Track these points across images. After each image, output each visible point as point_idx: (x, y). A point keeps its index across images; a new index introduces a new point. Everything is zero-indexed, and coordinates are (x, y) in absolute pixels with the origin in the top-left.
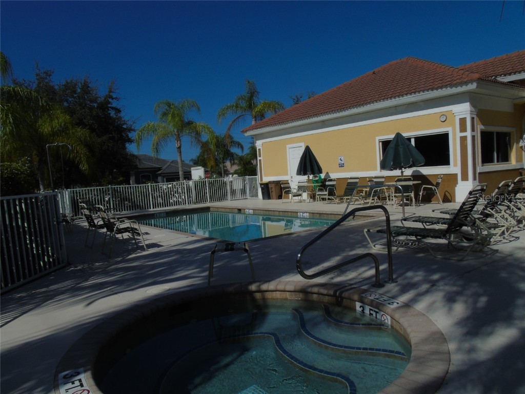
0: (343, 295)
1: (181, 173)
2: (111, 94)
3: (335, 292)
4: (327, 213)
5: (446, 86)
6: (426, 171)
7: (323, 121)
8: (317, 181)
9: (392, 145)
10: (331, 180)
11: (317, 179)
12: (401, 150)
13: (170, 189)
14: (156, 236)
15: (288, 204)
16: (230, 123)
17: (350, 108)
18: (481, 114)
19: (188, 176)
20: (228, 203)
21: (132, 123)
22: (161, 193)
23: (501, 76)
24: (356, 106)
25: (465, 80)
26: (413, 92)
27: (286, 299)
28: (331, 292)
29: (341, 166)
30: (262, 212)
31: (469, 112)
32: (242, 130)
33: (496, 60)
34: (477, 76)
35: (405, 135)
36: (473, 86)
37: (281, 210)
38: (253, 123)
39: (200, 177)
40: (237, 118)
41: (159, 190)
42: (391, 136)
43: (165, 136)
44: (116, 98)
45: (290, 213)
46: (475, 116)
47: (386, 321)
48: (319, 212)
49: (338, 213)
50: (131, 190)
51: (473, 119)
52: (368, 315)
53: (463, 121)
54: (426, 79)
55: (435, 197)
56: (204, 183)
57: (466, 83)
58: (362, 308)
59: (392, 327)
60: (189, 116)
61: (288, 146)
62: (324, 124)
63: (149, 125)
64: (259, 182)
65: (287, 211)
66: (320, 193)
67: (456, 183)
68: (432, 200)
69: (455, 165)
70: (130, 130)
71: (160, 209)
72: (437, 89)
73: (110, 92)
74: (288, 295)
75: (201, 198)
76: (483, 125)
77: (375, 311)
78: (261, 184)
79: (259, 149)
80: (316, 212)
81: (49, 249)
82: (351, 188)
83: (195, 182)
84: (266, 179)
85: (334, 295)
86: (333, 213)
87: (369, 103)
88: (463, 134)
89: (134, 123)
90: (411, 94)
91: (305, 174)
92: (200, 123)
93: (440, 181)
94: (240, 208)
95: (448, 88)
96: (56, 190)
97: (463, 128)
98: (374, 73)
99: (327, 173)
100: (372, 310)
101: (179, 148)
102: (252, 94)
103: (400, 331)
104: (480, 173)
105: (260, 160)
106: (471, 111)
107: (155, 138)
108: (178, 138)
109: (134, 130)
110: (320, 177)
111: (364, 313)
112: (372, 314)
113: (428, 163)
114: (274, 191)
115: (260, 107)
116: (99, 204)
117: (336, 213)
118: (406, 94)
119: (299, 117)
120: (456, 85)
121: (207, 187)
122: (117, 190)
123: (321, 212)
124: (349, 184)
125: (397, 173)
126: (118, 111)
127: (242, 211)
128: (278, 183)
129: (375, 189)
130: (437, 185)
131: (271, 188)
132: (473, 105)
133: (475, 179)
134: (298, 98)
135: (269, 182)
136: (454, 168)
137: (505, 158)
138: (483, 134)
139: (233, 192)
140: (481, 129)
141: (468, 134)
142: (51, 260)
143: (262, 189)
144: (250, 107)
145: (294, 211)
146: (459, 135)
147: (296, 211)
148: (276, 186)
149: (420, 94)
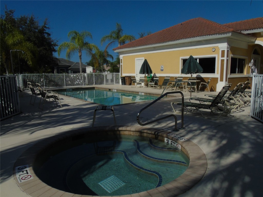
0: (159, 134)
1: (81, 69)
2: (45, 25)
3: (155, 132)
4: (153, 93)
5: (216, 34)
6: (204, 75)
7: (154, 47)
8: (149, 77)
9: (188, 62)
10: (156, 77)
11: (149, 76)
12: (192, 64)
13: (75, 77)
14: (66, 101)
15: (135, 88)
16: (107, 45)
17: (168, 41)
18: (232, 49)
19: (84, 71)
20: (104, 86)
21: (56, 42)
22: (70, 79)
23: (243, 30)
24: (171, 40)
25: (226, 31)
26: (200, 36)
27: (131, 135)
28: (153, 133)
29: (162, 70)
30: (121, 91)
31: (227, 48)
32: (113, 49)
33: (242, 22)
34: (232, 29)
35: (194, 57)
36: (229, 35)
37: (130, 91)
38: (119, 46)
39: (90, 72)
40: (111, 43)
41: (69, 77)
42: (188, 57)
43: (74, 49)
44: (48, 28)
45: (135, 93)
46: (229, 50)
47: (179, 147)
48: (149, 93)
49: (159, 94)
50: (54, 76)
51: (228, 51)
52: (170, 144)
53: (223, 52)
54: (207, 29)
55: (206, 88)
56: (92, 75)
57: (226, 33)
58: (167, 141)
59: (181, 150)
60: (86, 40)
61: (136, 59)
62: (155, 49)
63: (65, 43)
64: (120, 76)
65: (134, 91)
66: (151, 83)
67: (217, 82)
68: (205, 90)
69: (218, 73)
70: (55, 45)
71: (69, 87)
72: (212, 35)
73: (45, 24)
74: (132, 133)
75: (90, 82)
76: (233, 54)
77: (173, 142)
78: (121, 77)
79: (121, 60)
80: (148, 93)
81: (11, 104)
82: (166, 82)
83: (88, 74)
84: (124, 75)
85: (155, 134)
86: (156, 94)
87: (178, 40)
88: (223, 58)
89: (57, 41)
90: (199, 36)
91: (143, 73)
92: (92, 44)
93: (209, 81)
94: (110, 89)
95: (218, 35)
96: (15, 74)
97: (223, 56)
98: (181, 24)
99: (155, 73)
100: (172, 142)
101: (80, 56)
102: (119, 31)
103: (185, 152)
104: (229, 78)
105: (121, 65)
106: (227, 47)
107: (68, 50)
108: (80, 51)
109: (57, 45)
110: (151, 75)
111: (168, 143)
112: (172, 144)
113: (205, 72)
114: (127, 81)
115: (123, 38)
116: (37, 83)
117: (157, 94)
118: (197, 36)
119: (142, 44)
120: (221, 34)
121: (94, 77)
122: (47, 76)
123: (150, 93)
124: (165, 80)
125: (189, 75)
126: (49, 35)
127: (111, 90)
128: (130, 77)
129: (178, 83)
130: (208, 82)
131: (126, 79)
132: (228, 44)
133: (226, 81)
134: (142, 35)
135: (125, 76)
136: (217, 75)
137: (241, 71)
138: (232, 59)
139: (107, 81)
140: (231, 56)
141: (225, 58)
142: (12, 110)
143: (122, 80)
144: (118, 37)
145: (137, 92)
146: (221, 58)
147: (138, 92)
148: (128, 79)
149: (204, 37)
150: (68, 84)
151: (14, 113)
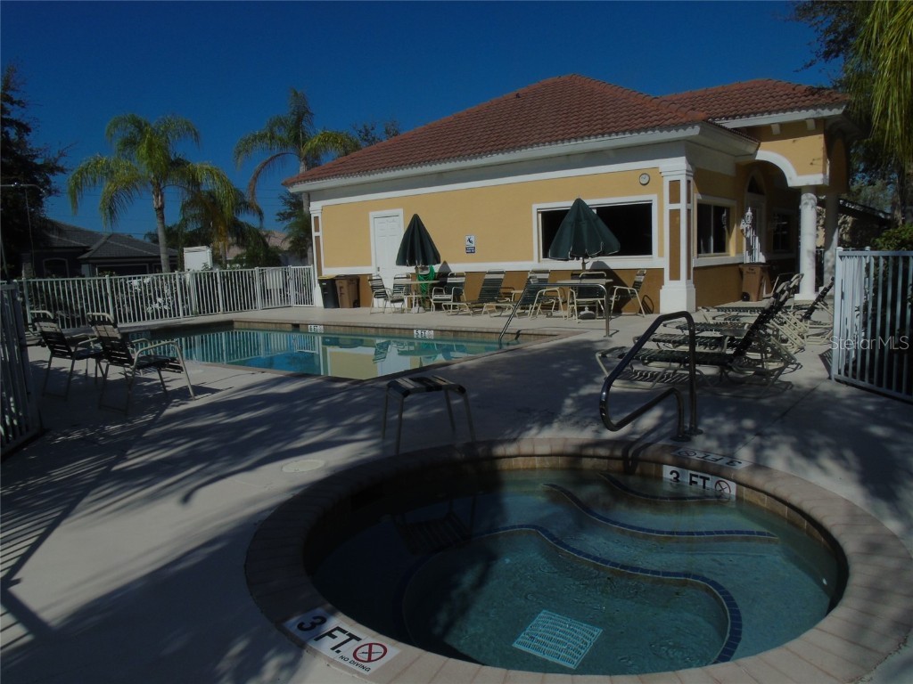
0: (641, 456)
1: (163, 257)
2: (9, 93)
3: (626, 452)
4: (470, 330)
5: (653, 128)
6: (615, 262)
7: (440, 173)
8: (426, 277)
9: (568, 219)
10: (452, 275)
11: (426, 272)
12: (585, 227)
13: (149, 286)
16: (257, 167)
17: (491, 152)
18: (700, 177)
19: (177, 264)
21: (56, 156)
22: (131, 293)
23: (720, 118)
24: (502, 149)
25: (684, 120)
26: (599, 134)
28: (618, 453)
29: (471, 251)
30: (342, 328)
31: (685, 172)
32: (283, 182)
33: (708, 93)
34: (702, 115)
35: (588, 202)
36: (694, 131)
37: (380, 326)
38: (302, 169)
39: (205, 265)
40: (271, 159)
41: (126, 288)
42: (567, 204)
43: (130, 185)
44: (19, 103)
45: (397, 331)
46: (691, 179)
47: (727, 491)
48: (454, 329)
49: (490, 330)
51: (689, 182)
52: (688, 485)
53: (674, 185)
55: (629, 303)
56: (211, 276)
57: (684, 126)
58: (675, 475)
59: (737, 497)
60: (180, 149)
61: (372, 214)
62: (441, 178)
63: (98, 162)
64: (315, 278)
65: (392, 326)
66: (438, 297)
67: (661, 283)
68: (622, 309)
69: (661, 255)
70: (53, 169)
71: (133, 324)
72: (638, 131)
73: (6, 87)
75: (206, 305)
76: (701, 193)
77: (701, 477)
78: (321, 281)
79: (316, 218)
80: (448, 329)
81: (11, 399)
82: (491, 291)
83: (196, 274)
84: (329, 272)
85: (624, 458)
86: (479, 330)
87: (526, 146)
88: (675, 206)
89: (62, 155)
90: (596, 136)
91: (412, 263)
92: (201, 164)
93: (641, 279)
94: (297, 322)
95: (657, 131)
97: (674, 198)
98: (518, 96)
99: (445, 263)
100: (696, 476)
101: (161, 209)
102: (301, 115)
103: (760, 503)
104: (695, 269)
105: (317, 238)
106: (687, 171)
107: (107, 187)
108: (159, 191)
109: (62, 170)
110: (432, 270)
111: (678, 481)
112: (696, 483)
113: (625, 251)
114: (345, 293)
115: (316, 141)
116: (103, 311)
117: (485, 330)
118: (589, 136)
119: (396, 164)
120: (669, 128)
121: (219, 285)
122: (41, 287)
123: (458, 329)
124: (487, 282)
125: (575, 265)
126: (23, 128)
127: (302, 328)
128: (355, 281)
130: (637, 285)
131: (341, 288)
132: (690, 162)
133: (689, 278)
134: (366, 130)
135: (337, 276)
136: (658, 259)
137: (721, 247)
138: (701, 207)
139: (266, 293)
140: (698, 200)
141: (682, 206)
142: (15, 422)
143: (324, 289)
144: (297, 139)
145: (406, 327)
146: (668, 207)
147: (411, 327)
148: (349, 284)
149: (612, 137)
150: (125, 315)
151: (21, 434)
